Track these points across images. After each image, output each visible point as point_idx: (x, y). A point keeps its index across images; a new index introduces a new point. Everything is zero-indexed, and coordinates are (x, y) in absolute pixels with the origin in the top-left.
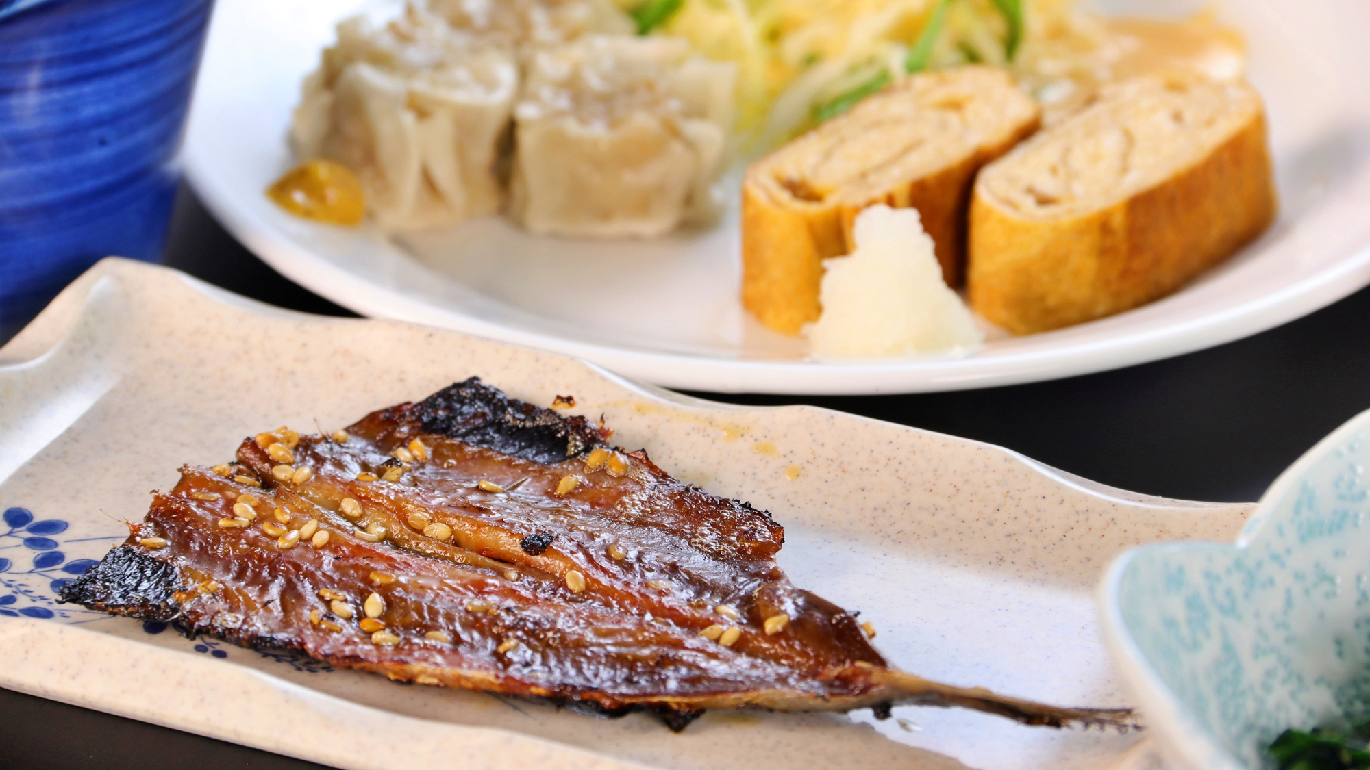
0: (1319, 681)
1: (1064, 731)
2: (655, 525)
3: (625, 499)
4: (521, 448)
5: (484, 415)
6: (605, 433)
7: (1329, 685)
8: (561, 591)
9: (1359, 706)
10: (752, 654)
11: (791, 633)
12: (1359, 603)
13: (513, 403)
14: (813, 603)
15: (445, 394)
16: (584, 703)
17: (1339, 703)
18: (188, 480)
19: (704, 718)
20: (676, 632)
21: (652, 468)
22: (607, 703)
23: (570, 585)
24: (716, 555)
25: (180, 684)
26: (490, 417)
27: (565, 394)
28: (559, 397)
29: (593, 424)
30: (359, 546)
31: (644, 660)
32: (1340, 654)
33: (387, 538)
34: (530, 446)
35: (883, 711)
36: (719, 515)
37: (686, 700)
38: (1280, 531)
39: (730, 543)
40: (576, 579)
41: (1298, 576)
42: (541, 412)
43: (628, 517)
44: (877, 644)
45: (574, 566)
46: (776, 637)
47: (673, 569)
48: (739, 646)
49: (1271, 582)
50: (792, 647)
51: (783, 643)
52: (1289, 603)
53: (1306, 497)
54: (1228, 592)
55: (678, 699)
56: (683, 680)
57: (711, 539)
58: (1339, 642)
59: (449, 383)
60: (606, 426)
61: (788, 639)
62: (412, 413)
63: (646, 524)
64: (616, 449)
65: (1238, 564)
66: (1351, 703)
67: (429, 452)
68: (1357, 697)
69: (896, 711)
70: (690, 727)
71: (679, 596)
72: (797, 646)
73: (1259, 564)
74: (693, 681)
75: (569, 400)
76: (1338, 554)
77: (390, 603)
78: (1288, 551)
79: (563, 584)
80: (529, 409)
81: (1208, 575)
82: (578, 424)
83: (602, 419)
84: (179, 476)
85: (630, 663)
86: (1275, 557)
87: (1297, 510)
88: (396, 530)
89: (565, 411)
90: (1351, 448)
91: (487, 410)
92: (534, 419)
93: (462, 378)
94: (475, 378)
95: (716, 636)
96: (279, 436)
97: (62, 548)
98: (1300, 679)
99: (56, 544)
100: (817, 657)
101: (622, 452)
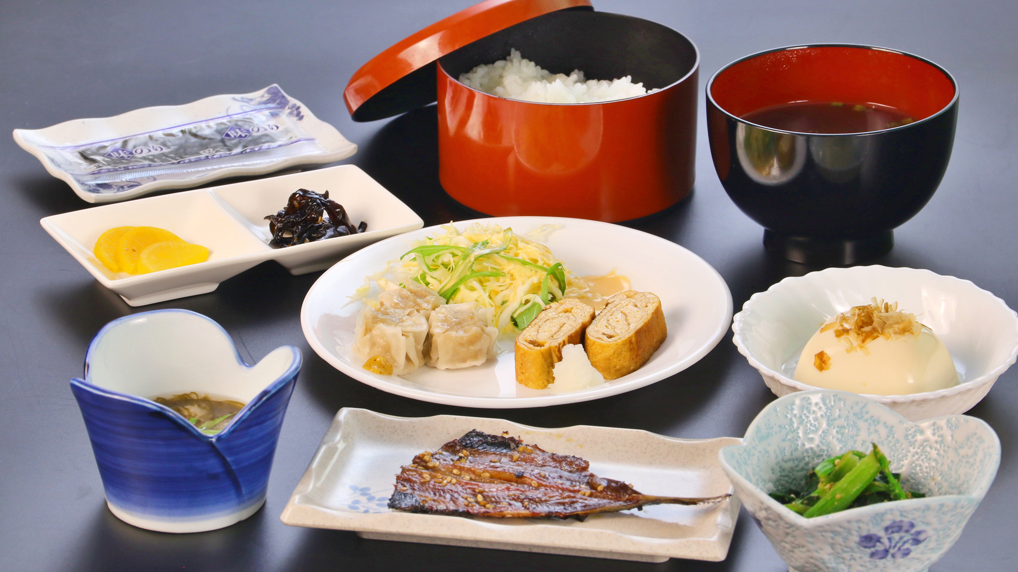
0: (769, 481)
1: (698, 505)
2: (548, 466)
3: (536, 459)
4: (496, 449)
5: (481, 440)
6: (521, 441)
7: (772, 482)
8: (531, 487)
9: (780, 487)
10: (596, 497)
11: (606, 490)
12: (776, 458)
13: (489, 436)
14: (610, 481)
15: (467, 435)
16: (556, 516)
17: (775, 487)
18: (404, 470)
19: (588, 517)
20: (572, 495)
21: (540, 450)
22: (561, 516)
23: (533, 485)
24: (571, 472)
25: (442, 525)
26: (483, 441)
27: (505, 431)
28: (503, 432)
29: (517, 438)
30: (466, 483)
31: (567, 503)
32: (773, 473)
33: (471, 479)
34: (498, 448)
35: (640, 508)
36: (566, 460)
37: (584, 512)
38: (754, 440)
39: (574, 468)
40: (534, 483)
41: (760, 452)
42: (499, 437)
43: (539, 464)
44: (635, 488)
45: (532, 480)
46: (601, 492)
47: (561, 477)
48: (591, 495)
49: (754, 455)
50: (607, 494)
51: (604, 493)
52: (759, 460)
53: (758, 429)
54: (744, 458)
55: (582, 512)
56: (582, 507)
57: (567, 467)
58: (772, 470)
59: (467, 432)
60: (521, 439)
61: (606, 492)
62: (459, 443)
63: (545, 466)
64: (526, 445)
65: (745, 450)
66: (778, 487)
67: (468, 453)
68: (779, 485)
69: (644, 508)
70: (585, 520)
71: (567, 484)
72: (609, 493)
73: (750, 450)
74: (585, 506)
75: (507, 433)
76: (769, 445)
77: (484, 496)
78: (756, 445)
79: (531, 485)
80: (495, 437)
81: (739, 454)
82: (512, 439)
83: (519, 437)
84: (401, 470)
85: (563, 504)
86: (754, 447)
87: (757, 434)
88: (473, 477)
89: (507, 436)
90: (768, 414)
91: (481, 439)
92: (497, 440)
93: (471, 430)
94: (474, 430)
95: (583, 493)
96: (426, 454)
97: (373, 495)
98: (765, 481)
99: (370, 494)
100: (616, 495)
101: (529, 446)
